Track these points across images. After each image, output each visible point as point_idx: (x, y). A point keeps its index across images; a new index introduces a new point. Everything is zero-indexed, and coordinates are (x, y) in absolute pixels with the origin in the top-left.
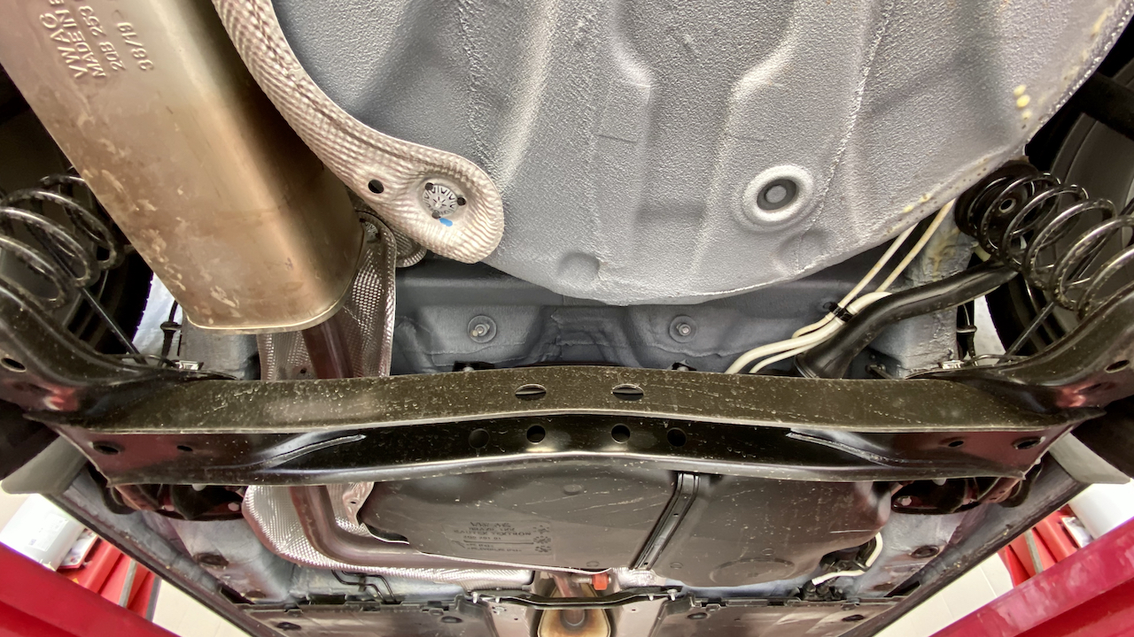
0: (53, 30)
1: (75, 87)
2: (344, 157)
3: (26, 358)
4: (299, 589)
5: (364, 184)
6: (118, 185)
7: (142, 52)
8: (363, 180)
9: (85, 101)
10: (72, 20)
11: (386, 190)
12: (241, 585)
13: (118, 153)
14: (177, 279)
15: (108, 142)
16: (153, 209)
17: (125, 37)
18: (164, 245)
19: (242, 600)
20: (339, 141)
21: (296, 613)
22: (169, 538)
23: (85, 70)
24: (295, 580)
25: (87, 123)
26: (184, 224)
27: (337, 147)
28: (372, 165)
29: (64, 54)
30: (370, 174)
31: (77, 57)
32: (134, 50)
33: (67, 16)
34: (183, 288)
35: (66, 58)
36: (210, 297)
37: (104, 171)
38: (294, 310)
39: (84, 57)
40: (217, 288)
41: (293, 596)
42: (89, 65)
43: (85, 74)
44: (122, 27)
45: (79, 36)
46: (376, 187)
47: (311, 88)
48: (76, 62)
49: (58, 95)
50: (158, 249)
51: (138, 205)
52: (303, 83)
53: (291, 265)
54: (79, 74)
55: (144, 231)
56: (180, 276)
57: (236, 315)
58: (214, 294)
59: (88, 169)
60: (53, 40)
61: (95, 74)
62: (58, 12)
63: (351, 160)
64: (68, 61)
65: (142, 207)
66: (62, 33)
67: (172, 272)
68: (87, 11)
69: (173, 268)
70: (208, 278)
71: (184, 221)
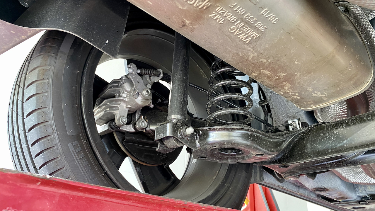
0: (235, 32)
1: (247, 47)
3: (264, 152)
4: (361, 193)
6: (268, 73)
7: (273, 17)
9: (252, 50)
10: (242, 23)
12: (333, 196)
13: (268, 61)
14: (296, 95)
15: (262, 60)
16: (284, 74)
17: (266, 16)
18: (290, 86)
21: (364, 203)
23: (251, 38)
24: (357, 189)
25: (253, 57)
26: (299, 74)
29: (241, 38)
31: (247, 36)
32: (270, 18)
34: (299, 98)
36: (312, 96)
37: (262, 71)
39: (249, 34)
40: (316, 92)
41: (359, 196)
42: (252, 36)
43: (251, 40)
44: (263, 13)
45: (246, 27)
48: (247, 38)
49: (240, 53)
50: (287, 88)
51: (277, 77)
54: (248, 41)
55: (280, 84)
57: (326, 99)
58: (314, 95)
59: (254, 73)
60: (236, 35)
61: (254, 38)
62: (236, 24)
64: (243, 40)
65: (279, 76)
66: (239, 31)
67: (294, 94)
68: (248, 16)
69: (294, 92)
70: (311, 90)
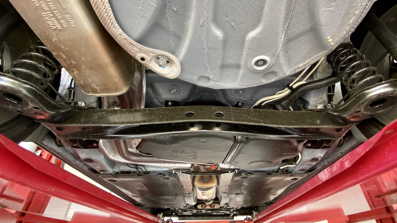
0: (46, 17)
1: (52, 31)
2: (133, 52)
3: (40, 107)
4: (116, 169)
5: (139, 58)
6: (64, 57)
7: (73, 23)
8: (139, 57)
9: (55, 35)
10: (52, 15)
11: (146, 60)
12: (97, 168)
13: (65, 48)
14: (81, 81)
15: (62, 46)
16: (75, 63)
17: (68, 19)
18: (78, 72)
19: (98, 173)
20: (132, 47)
21: (116, 176)
22: (73, 154)
23: (56, 27)
24: (115, 166)
25: (55, 41)
26: (84, 67)
27: (131, 49)
28: (141, 54)
29: (49, 23)
30: (141, 56)
31: (53, 24)
32: (71, 22)
33: (50, 14)
34: (83, 84)
35: (49, 24)
36: (91, 86)
37: (60, 53)
38: (117, 90)
39: (55, 24)
40: (93, 84)
41: (114, 172)
42: (57, 26)
43: (55, 29)
44: (67, 17)
45: (54, 19)
46: (143, 59)
47: (124, 35)
48: (53, 25)
49: (46, 33)
50: (75, 73)
51: (70, 62)
52: (122, 34)
53: (116, 77)
54: (54, 28)
55: (72, 68)
56: (82, 81)
57: (99, 91)
58: (92, 86)
59: (55, 52)
60: (46, 19)
61: (59, 28)
62: (47, 12)
63: (135, 52)
64: (50, 25)
65: (71, 63)
66: (49, 18)
67: (80, 79)
68: (56, 13)
69: (80, 78)
70: (90, 81)
71: (84, 66)
